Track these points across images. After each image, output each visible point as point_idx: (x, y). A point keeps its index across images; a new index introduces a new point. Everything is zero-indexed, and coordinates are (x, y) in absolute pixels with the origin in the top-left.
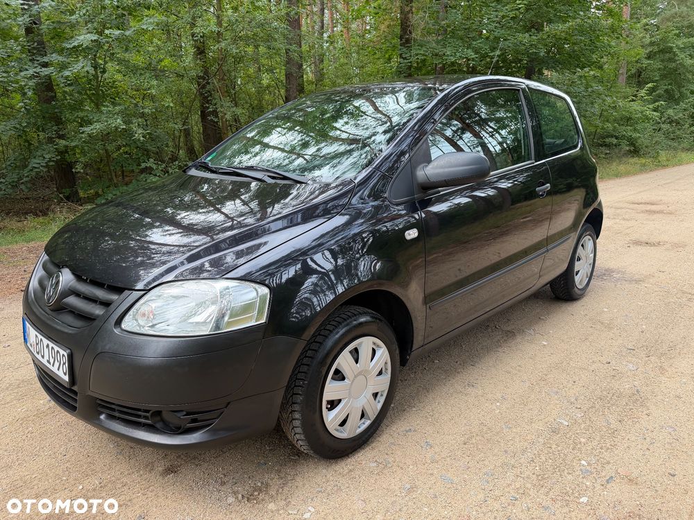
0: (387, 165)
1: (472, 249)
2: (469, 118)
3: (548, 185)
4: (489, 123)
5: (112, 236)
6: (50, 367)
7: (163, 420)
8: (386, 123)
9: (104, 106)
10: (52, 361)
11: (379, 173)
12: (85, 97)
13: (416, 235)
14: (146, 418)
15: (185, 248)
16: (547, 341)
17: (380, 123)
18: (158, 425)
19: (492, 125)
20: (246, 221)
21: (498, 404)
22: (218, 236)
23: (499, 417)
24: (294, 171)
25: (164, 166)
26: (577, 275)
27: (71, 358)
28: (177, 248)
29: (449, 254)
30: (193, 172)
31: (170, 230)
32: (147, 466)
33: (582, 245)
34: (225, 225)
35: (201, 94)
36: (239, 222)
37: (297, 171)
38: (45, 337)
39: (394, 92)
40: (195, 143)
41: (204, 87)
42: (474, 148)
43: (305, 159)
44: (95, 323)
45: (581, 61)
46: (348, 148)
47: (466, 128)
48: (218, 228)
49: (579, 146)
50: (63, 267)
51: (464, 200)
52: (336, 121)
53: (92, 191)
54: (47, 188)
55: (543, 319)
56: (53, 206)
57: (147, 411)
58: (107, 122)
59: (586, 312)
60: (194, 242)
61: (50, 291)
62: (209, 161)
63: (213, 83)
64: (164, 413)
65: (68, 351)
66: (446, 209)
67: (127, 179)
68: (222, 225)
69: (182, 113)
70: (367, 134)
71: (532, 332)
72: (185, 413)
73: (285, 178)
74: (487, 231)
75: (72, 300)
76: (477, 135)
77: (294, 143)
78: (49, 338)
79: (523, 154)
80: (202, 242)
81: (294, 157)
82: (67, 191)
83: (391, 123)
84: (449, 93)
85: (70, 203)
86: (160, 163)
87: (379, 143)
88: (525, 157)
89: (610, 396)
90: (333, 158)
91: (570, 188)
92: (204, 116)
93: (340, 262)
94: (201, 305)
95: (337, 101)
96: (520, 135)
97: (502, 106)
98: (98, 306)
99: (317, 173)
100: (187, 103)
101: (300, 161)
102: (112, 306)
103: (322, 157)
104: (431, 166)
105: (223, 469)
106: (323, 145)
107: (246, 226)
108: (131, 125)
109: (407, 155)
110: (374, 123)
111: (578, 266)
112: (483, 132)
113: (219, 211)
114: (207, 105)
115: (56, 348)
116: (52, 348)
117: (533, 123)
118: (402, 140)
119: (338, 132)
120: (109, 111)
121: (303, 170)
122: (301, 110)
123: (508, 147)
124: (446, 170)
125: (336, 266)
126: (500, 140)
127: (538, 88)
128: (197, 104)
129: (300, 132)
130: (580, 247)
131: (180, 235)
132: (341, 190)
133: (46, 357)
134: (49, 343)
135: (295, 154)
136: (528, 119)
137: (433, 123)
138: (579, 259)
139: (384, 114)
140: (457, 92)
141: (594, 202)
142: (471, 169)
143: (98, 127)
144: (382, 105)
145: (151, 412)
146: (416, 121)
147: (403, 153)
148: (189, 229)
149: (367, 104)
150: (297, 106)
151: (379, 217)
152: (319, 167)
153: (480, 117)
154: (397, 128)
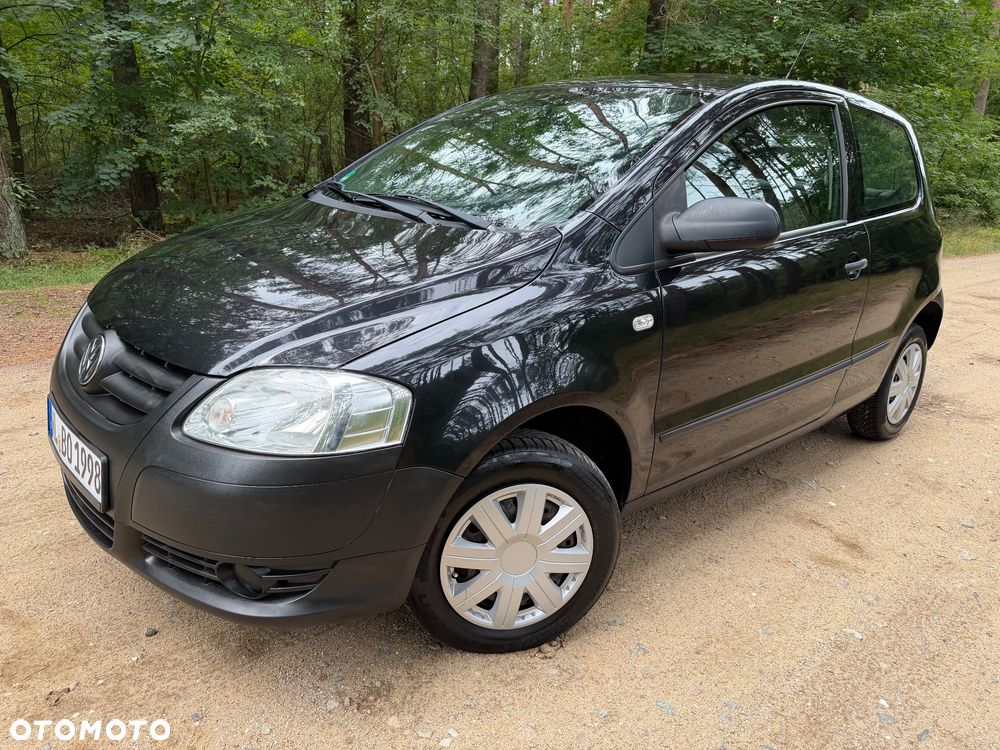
0: (617, 208)
1: (734, 350)
2: (748, 145)
3: (865, 260)
4: (779, 156)
5: (195, 286)
6: (79, 477)
7: (235, 577)
8: (618, 142)
9: (206, 93)
10: (81, 469)
11: (602, 221)
12: (181, 78)
13: (651, 324)
14: (211, 571)
15: (298, 314)
16: (837, 500)
17: (609, 143)
18: (230, 585)
19: (782, 158)
20: (395, 279)
21: (754, 594)
22: (352, 299)
23: (754, 615)
24: (471, 207)
25: (286, 187)
26: (891, 402)
27: (107, 468)
28: (286, 313)
29: (698, 355)
30: (319, 198)
31: (282, 283)
32: (215, 637)
33: (905, 358)
34: (365, 282)
35: (346, 85)
36: (386, 280)
37: (476, 208)
38: (74, 432)
39: (632, 96)
40: (334, 157)
41: (350, 74)
42: (753, 193)
43: (489, 189)
44: (146, 420)
45: (921, 74)
46: (556, 179)
47: (741, 159)
48: (354, 286)
49: (918, 203)
50: (110, 328)
51: (730, 274)
52: (541, 133)
53: (181, 216)
54: (121, 206)
55: (832, 466)
56: (124, 234)
57: (214, 562)
58: (210, 118)
59: (900, 461)
60: (314, 305)
61: (86, 362)
62: (345, 182)
63: (366, 71)
64: (237, 566)
65: (104, 458)
66: (700, 285)
67: (233, 203)
68: (360, 281)
69: (317, 113)
70: (586, 157)
71: (813, 484)
72: (269, 570)
73: (453, 218)
74: (758, 325)
75: (116, 379)
76: (757, 173)
77: (475, 162)
78: (79, 434)
79: (829, 208)
80: (325, 307)
81: (474, 184)
82: (146, 214)
83: (626, 145)
84: (722, 103)
85: (148, 231)
86: (280, 182)
87: (603, 174)
88: (831, 214)
89: (931, 597)
90: (532, 191)
91: (893, 267)
92: (348, 117)
93: (530, 360)
94: (308, 408)
95: (544, 103)
96: (828, 178)
97: (803, 129)
98: (152, 394)
99: (505, 213)
100: (326, 97)
101: (482, 192)
102: (171, 396)
103: (516, 187)
104: (685, 216)
105: (326, 654)
106: (518, 169)
107: (396, 287)
108: (245, 125)
109: (649, 196)
110: (598, 142)
111: (894, 388)
112: (769, 169)
113: (358, 259)
114: (355, 103)
115: (88, 451)
116: (83, 450)
117: (849, 159)
118: (644, 170)
119: (543, 152)
120: (213, 101)
121: (485, 207)
122: (489, 113)
123: (805, 195)
124: (710, 225)
125: (523, 365)
126: (794, 183)
127: (862, 105)
128: (340, 99)
129: (484, 148)
130: (901, 359)
131: (295, 292)
132: (536, 245)
133: (74, 462)
134: (80, 443)
135: (475, 180)
136: (844, 153)
137: (694, 147)
138: (897, 379)
139: (614, 129)
140: (736, 103)
141: (931, 291)
142: (750, 226)
143: (198, 124)
144: (612, 114)
145: (218, 564)
146: (667, 142)
147: (642, 192)
148: (312, 284)
149: (590, 111)
150: (483, 107)
151: (597, 289)
152: (510, 203)
153: (766, 144)
154: (634, 151)
